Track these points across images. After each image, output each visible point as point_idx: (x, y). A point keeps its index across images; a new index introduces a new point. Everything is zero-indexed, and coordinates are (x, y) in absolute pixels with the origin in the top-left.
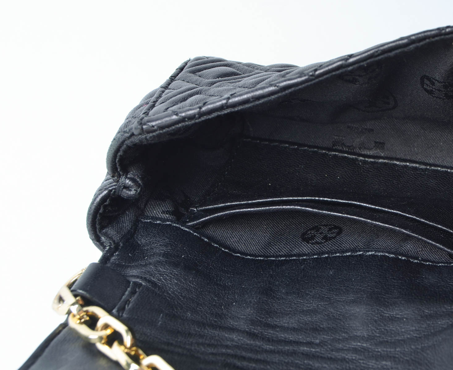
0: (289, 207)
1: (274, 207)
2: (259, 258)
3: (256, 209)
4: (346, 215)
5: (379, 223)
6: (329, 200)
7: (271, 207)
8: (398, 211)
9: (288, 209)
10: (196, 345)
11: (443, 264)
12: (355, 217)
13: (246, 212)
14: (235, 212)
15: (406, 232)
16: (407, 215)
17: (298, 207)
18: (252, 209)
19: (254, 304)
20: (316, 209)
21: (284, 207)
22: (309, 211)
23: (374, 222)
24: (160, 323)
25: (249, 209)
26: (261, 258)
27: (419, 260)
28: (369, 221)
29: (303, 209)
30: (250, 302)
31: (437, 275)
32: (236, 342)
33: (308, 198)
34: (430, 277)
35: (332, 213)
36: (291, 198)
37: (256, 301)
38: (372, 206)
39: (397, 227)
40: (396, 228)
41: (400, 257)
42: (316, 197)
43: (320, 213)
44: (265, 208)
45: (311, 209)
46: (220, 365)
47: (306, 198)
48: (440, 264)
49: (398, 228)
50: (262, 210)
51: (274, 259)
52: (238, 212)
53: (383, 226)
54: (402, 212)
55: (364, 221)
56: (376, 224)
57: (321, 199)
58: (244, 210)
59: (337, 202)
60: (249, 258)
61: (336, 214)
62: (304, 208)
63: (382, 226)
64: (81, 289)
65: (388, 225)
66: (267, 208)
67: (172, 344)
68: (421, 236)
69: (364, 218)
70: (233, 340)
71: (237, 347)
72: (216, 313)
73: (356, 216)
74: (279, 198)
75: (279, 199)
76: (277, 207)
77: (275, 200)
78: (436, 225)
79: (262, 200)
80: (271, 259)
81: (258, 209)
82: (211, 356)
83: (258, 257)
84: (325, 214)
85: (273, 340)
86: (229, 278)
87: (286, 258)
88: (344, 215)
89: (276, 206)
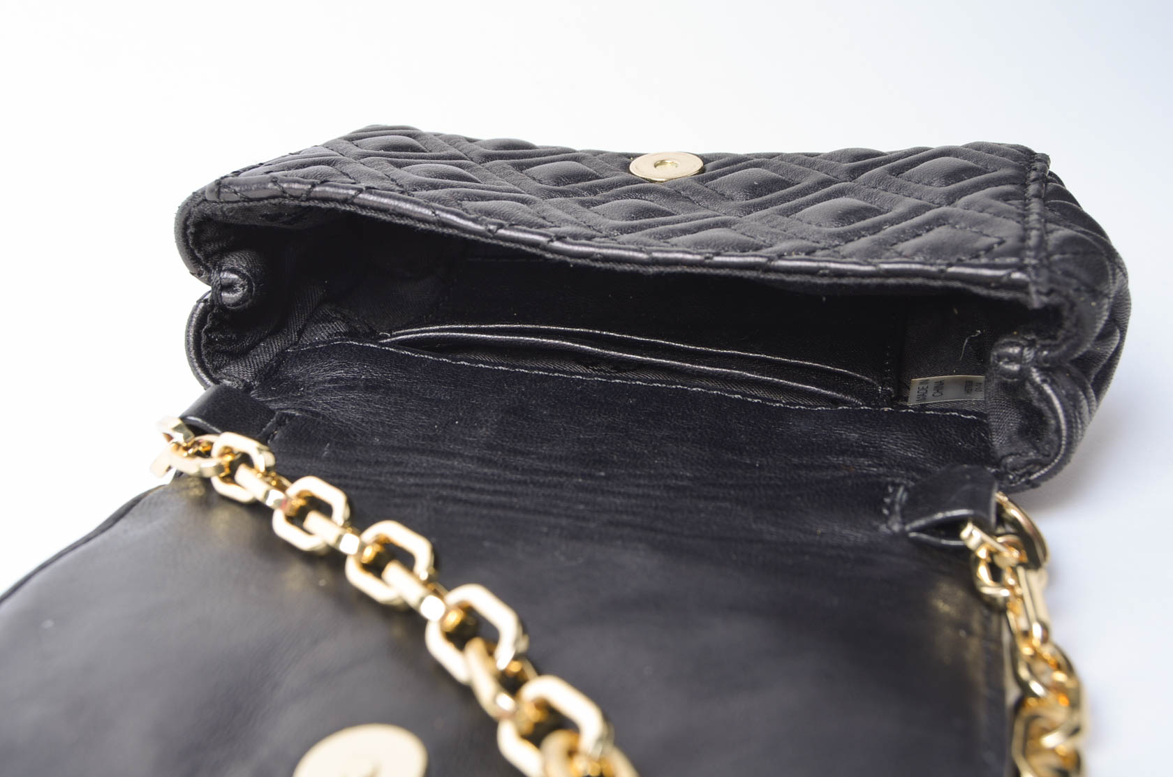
0: (552, 341)
1: (527, 339)
2: (500, 368)
3: (496, 337)
4: (648, 358)
5: (705, 368)
6: (618, 335)
7: (522, 338)
8: (735, 350)
9: (550, 344)
10: (388, 475)
11: (824, 408)
12: (664, 361)
13: (478, 339)
14: (459, 337)
15: (752, 376)
16: (751, 354)
17: (569, 344)
18: (489, 336)
19: (492, 424)
20: (598, 348)
21: (544, 340)
22: (586, 351)
23: (697, 367)
24: (326, 453)
25: (485, 336)
26: (504, 368)
27: (783, 403)
28: (687, 365)
29: (577, 348)
30: (487, 421)
31: (814, 421)
32: (458, 470)
33: (582, 330)
34: (802, 424)
35: (625, 355)
36: (554, 328)
37: (496, 420)
38: (690, 347)
39: (735, 369)
40: (733, 371)
41: (749, 399)
42: (595, 329)
43: (604, 354)
44: (511, 338)
45: (590, 348)
46: (428, 497)
47: (578, 330)
48: (819, 408)
49: (737, 372)
50: (507, 341)
51: (526, 371)
52: (465, 337)
53: (712, 372)
54: (742, 352)
55: (679, 366)
56: (700, 369)
57: (604, 333)
58: (476, 335)
59: (630, 339)
60: (482, 367)
61: (632, 356)
62: (578, 345)
63: (710, 371)
64: (195, 416)
65: (720, 368)
66: (516, 338)
67: (346, 477)
68: (777, 378)
69: (679, 361)
70: (453, 468)
71: (462, 476)
72: (424, 435)
73: (666, 360)
74: (533, 324)
75: (534, 326)
76: (533, 339)
77: (526, 328)
78: (801, 362)
79: (504, 326)
80: (521, 370)
81: (499, 337)
82: (413, 488)
83: (497, 366)
84: (613, 356)
85: (523, 469)
86: (446, 390)
87: (549, 373)
88: (645, 358)
89: (531, 337)
